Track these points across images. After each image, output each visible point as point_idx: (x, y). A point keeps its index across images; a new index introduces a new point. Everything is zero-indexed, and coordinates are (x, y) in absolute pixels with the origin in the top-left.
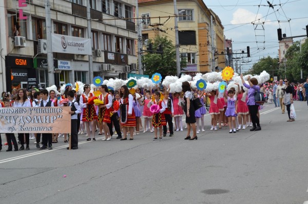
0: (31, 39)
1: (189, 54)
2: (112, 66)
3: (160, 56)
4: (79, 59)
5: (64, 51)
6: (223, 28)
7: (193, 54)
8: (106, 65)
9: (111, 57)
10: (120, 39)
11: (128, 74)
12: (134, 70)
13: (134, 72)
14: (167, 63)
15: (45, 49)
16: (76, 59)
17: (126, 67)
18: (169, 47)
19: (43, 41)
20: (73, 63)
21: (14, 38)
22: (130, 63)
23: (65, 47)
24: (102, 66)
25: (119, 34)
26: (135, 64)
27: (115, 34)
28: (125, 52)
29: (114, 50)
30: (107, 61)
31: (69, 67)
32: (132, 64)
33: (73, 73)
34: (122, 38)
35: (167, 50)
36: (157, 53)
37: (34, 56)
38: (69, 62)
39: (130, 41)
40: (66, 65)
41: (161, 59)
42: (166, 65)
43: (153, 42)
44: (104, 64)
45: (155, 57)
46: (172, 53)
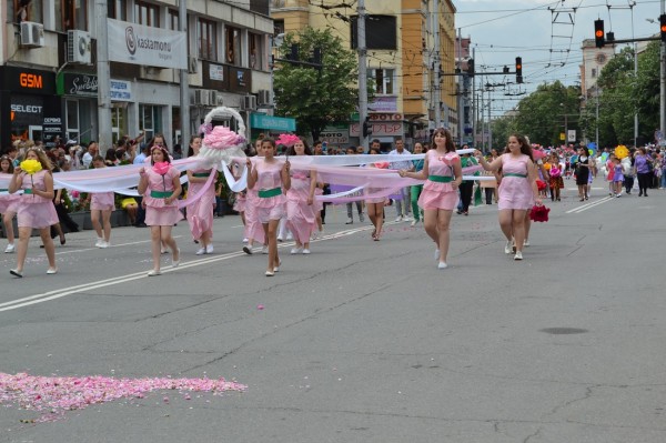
0: (53, 28)
1: (379, 71)
2: (219, 96)
3: (312, 75)
4: (150, 77)
5: (132, 59)
6: (453, 10)
7: (390, 72)
8: (207, 91)
9: (216, 73)
10: (235, 33)
11: (252, 115)
12: (264, 106)
13: (264, 110)
14: (330, 89)
15: (82, 52)
16: (143, 76)
17: (247, 99)
18: (335, 54)
19: (78, 34)
20: (137, 85)
21: (19, 27)
22: (255, 89)
23: (132, 49)
24: (198, 94)
25: (235, 21)
26: (267, 92)
27: (225, 21)
28: (245, 64)
29: (222, 58)
30: (208, 83)
31: (128, 96)
32: (261, 92)
33: (137, 108)
34: (241, 29)
35: (330, 60)
36: (305, 66)
37: (57, 69)
38: (128, 83)
39: (256, 38)
40: (121, 91)
41: (315, 80)
42: (327, 96)
43: (297, 39)
44: (202, 90)
45: (302, 75)
46: (341, 67)
